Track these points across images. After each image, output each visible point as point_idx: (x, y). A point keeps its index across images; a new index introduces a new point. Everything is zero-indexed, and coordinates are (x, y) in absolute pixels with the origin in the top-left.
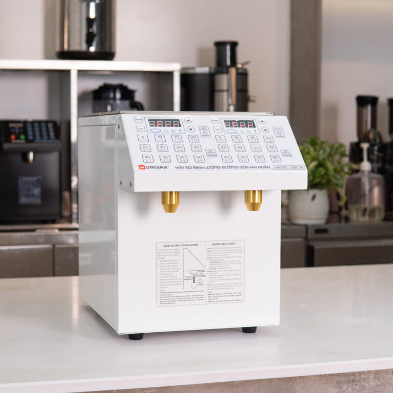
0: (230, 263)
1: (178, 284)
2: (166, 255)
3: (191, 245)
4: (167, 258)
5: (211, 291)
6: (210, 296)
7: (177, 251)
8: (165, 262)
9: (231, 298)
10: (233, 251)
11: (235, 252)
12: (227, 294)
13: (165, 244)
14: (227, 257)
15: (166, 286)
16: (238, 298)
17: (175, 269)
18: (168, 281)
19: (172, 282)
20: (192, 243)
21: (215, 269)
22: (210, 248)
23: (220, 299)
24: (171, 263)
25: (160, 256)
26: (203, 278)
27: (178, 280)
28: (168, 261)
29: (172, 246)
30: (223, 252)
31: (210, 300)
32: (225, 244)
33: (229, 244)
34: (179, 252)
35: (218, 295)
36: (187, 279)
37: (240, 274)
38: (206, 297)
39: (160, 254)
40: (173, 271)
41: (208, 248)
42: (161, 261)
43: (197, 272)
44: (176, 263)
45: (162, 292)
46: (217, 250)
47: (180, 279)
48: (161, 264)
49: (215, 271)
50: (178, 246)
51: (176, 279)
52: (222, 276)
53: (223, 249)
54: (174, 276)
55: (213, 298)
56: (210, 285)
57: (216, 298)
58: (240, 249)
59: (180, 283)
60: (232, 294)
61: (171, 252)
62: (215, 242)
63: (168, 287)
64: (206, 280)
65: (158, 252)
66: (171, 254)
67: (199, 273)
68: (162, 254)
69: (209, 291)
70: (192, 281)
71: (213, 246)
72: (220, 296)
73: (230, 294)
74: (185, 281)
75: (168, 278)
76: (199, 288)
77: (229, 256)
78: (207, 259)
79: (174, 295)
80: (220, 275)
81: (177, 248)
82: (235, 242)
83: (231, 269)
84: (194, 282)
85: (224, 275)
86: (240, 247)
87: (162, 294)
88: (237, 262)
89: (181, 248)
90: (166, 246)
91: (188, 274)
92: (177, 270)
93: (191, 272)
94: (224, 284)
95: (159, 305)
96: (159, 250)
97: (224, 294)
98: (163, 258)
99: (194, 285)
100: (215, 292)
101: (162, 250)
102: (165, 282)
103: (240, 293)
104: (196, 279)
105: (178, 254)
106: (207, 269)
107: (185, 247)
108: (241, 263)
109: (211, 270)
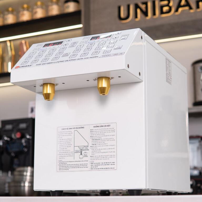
0: (106, 140)
1: (71, 156)
2: (63, 136)
3: (79, 128)
4: (64, 138)
5: (93, 161)
6: (92, 164)
7: (70, 132)
8: (62, 140)
9: (107, 166)
10: (109, 131)
11: (110, 132)
12: (104, 163)
13: (63, 128)
14: (104, 136)
15: (63, 157)
16: (113, 166)
17: (69, 145)
18: (64, 153)
19: (67, 154)
20: (80, 127)
21: (95, 144)
22: (92, 130)
23: (99, 167)
24: (66, 141)
25: (59, 136)
26: (87, 151)
27: (71, 153)
28: (65, 139)
29: (67, 129)
30: (102, 132)
31: (92, 168)
32: (103, 126)
33: (106, 126)
34: (72, 133)
35: (98, 164)
36: (77, 152)
37: (114, 148)
38: (89, 165)
39: (60, 135)
40: (68, 147)
41: (91, 130)
42: (60, 140)
43: (83, 147)
44: (69, 141)
45: (60, 161)
46: (97, 130)
47: (72, 152)
48: (60, 141)
49: (96, 146)
50: (71, 129)
51: (70, 152)
52: (101, 150)
53: (101, 130)
54: (68, 150)
55: (95, 166)
56: (92, 156)
57: (96, 166)
58: (113, 129)
59: (72, 155)
60: (108, 164)
61: (66, 134)
62: (95, 125)
63: (64, 158)
64: (89, 153)
65: (58, 133)
66: (67, 134)
67: (85, 148)
68: (61, 135)
69: (92, 161)
70: (80, 153)
71: (95, 128)
72: (99, 165)
73: (107, 164)
74: (75, 153)
75: (64, 152)
76: (85, 159)
77: (105, 135)
78: (90, 138)
79: (68, 163)
80: (99, 149)
81: (71, 130)
82: (109, 124)
83: (107, 145)
84: (81, 154)
85: (102, 149)
86: (113, 128)
87: (60, 163)
88: (111, 139)
89: (73, 130)
90: (63, 129)
91: (77, 149)
92: (70, 146)
93: (79, 147)
94: (102, 156)
95: (58, 170)
96: (59, 132)
97: (102, 163)
98: (61, 138)
99: (81, 156)
100: (96, 161)
101: (61, 132)
102: (63, 155)
103: (114, 163)
104: (83, 152)
105: (71, 134)
106: (90, 145)
107: (76, 129)
108: (114, 140)
109: (93, 146)
